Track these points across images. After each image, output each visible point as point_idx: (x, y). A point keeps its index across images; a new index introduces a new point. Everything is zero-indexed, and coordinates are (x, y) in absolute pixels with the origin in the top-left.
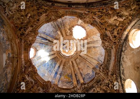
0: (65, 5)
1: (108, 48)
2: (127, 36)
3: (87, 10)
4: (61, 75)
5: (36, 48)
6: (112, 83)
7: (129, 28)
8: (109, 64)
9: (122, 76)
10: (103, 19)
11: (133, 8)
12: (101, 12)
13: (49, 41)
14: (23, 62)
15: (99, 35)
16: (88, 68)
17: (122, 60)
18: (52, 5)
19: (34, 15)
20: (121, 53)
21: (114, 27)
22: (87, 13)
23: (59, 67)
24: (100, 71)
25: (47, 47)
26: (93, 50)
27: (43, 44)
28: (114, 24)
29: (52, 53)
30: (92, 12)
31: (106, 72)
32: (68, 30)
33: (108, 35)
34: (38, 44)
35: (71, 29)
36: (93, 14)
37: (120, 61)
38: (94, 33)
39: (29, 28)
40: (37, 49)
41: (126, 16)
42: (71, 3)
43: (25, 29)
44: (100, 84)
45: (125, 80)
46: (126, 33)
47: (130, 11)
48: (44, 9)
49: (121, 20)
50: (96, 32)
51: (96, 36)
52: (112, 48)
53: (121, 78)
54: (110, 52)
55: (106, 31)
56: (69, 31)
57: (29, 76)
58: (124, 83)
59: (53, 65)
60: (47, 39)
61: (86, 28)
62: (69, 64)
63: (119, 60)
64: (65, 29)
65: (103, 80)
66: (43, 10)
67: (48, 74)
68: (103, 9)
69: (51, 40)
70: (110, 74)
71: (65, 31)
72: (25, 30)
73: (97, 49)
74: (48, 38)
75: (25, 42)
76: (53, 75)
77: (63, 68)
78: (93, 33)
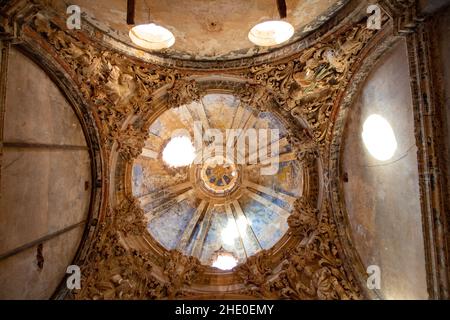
0: (98, 196)
1: (195, 90)
2: (154, 53)
3: (106, 146)
4: (278, 190)
5: (216, 252)
6: (272, 73)
7: (132, 52)
8: (232, 84)
9: (251, 53)
10: (125, 108)
11: (81, 53)
12: (106, 115)
13: (200, 220)
14: (237, 287)
15: (175, 110)
16: (257, 125)
17: (214, 58)
18: (95, 225)
19: (120, 265)
20: (198, 61)
21: (139, 85)
22: (115, 145)
23: (261, 194)
24: (252, 102)
25: (216, 224)
26: (215, 118)
27: (207, 235)
28: (132, 85)
29: (229, 211)
30: (110, 135)
31: (251, 90)
32: (175, 178)
33: (164, 93)
34: (206, 247)
35: (172, 172)
36: (113, 133)
37: (219, 62)
38: (173, 120)
39: (152, 274)
40: (217, 248)
41: (103, 61)
42: (90, 182)
43: (152, 285)
44: (280, 100)
45: (257, 47)
46: (147, 57)
47: (89, 56)
48: (107, 241)
49: (116, 72)
50: (170, 117)
51: (181, 116)
52: (191, 81)
53: (256, 55)
54: (204, 83)
55: (154, 98)
56: (178, 175)
57: (269, 274)
58: (264, 47)
59: (258, 208)
60: (197, 226)
61: (165, 138)
62: (255, 171)
63: (215, 64)
64: (173, 185)
65: (270, 94)
66: (107, 244)
67: (277, 222)
68: (100, 112)
69: (198, 216)
70: (251, 81)
71: (177, 183)
72: (155, 286)
73: (210, 109)
74: (193, 222)
75: (187, 284)
76: (279, 209)
77: (263, 184)
78: (174, 123)
